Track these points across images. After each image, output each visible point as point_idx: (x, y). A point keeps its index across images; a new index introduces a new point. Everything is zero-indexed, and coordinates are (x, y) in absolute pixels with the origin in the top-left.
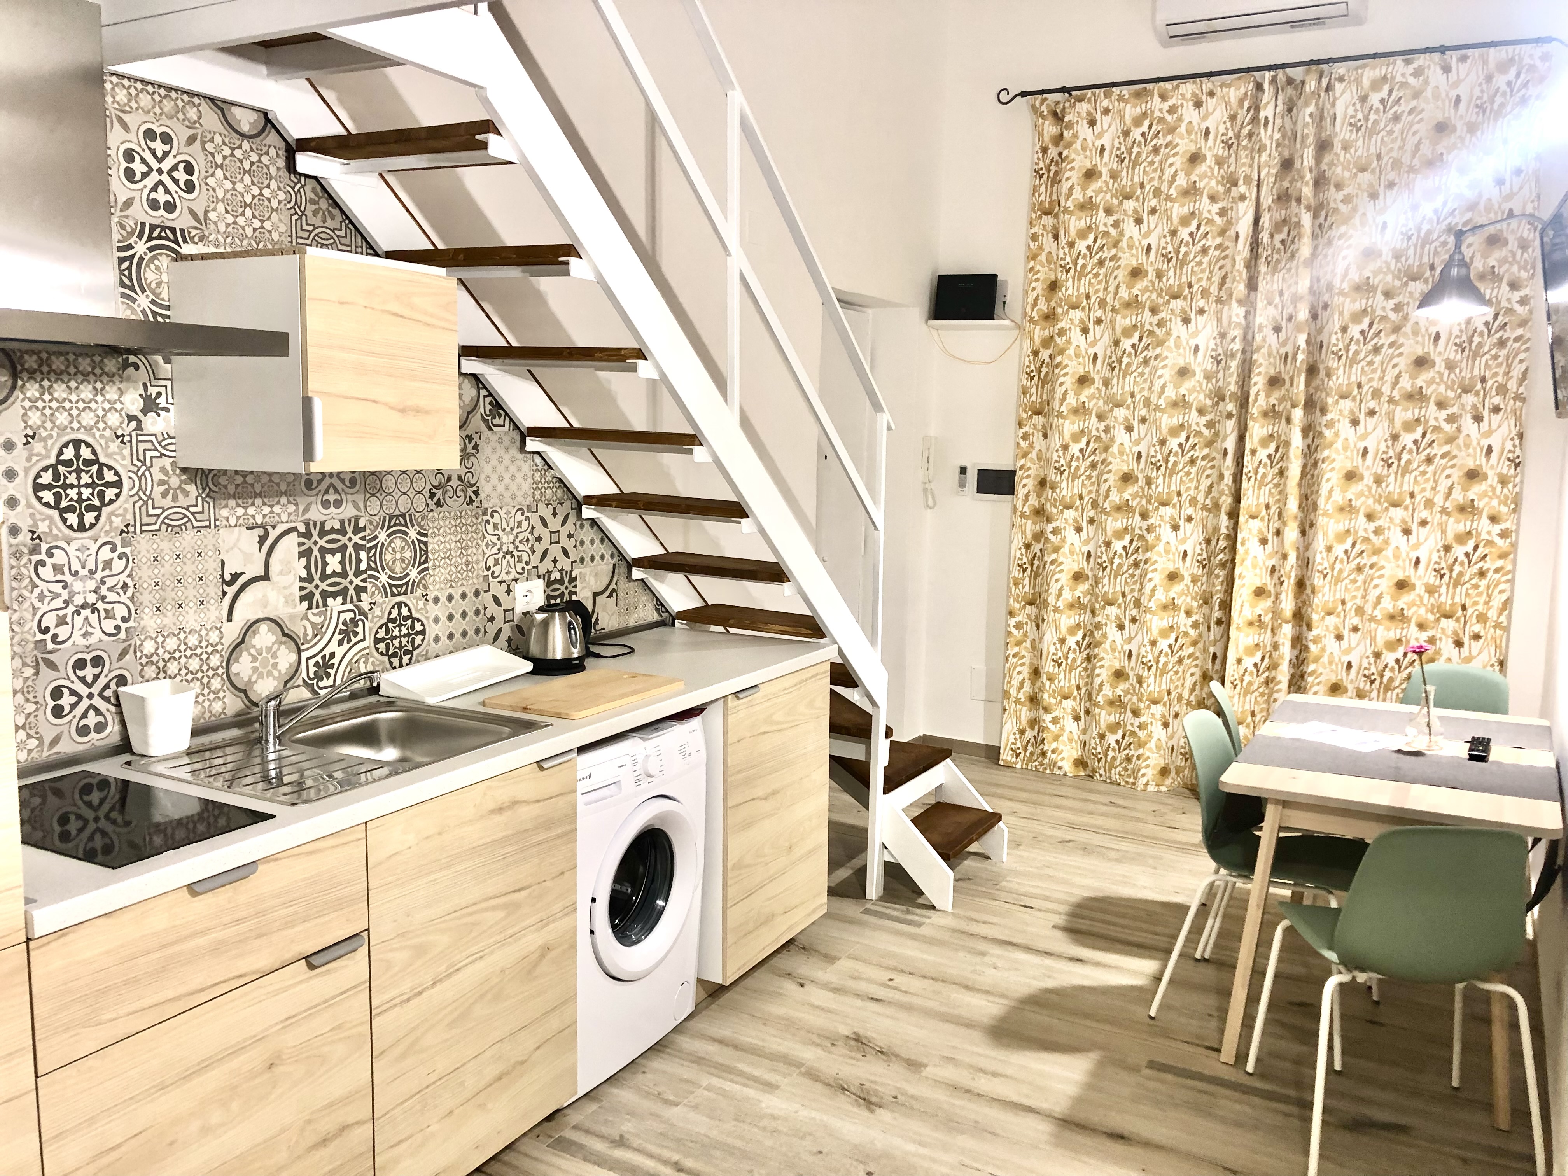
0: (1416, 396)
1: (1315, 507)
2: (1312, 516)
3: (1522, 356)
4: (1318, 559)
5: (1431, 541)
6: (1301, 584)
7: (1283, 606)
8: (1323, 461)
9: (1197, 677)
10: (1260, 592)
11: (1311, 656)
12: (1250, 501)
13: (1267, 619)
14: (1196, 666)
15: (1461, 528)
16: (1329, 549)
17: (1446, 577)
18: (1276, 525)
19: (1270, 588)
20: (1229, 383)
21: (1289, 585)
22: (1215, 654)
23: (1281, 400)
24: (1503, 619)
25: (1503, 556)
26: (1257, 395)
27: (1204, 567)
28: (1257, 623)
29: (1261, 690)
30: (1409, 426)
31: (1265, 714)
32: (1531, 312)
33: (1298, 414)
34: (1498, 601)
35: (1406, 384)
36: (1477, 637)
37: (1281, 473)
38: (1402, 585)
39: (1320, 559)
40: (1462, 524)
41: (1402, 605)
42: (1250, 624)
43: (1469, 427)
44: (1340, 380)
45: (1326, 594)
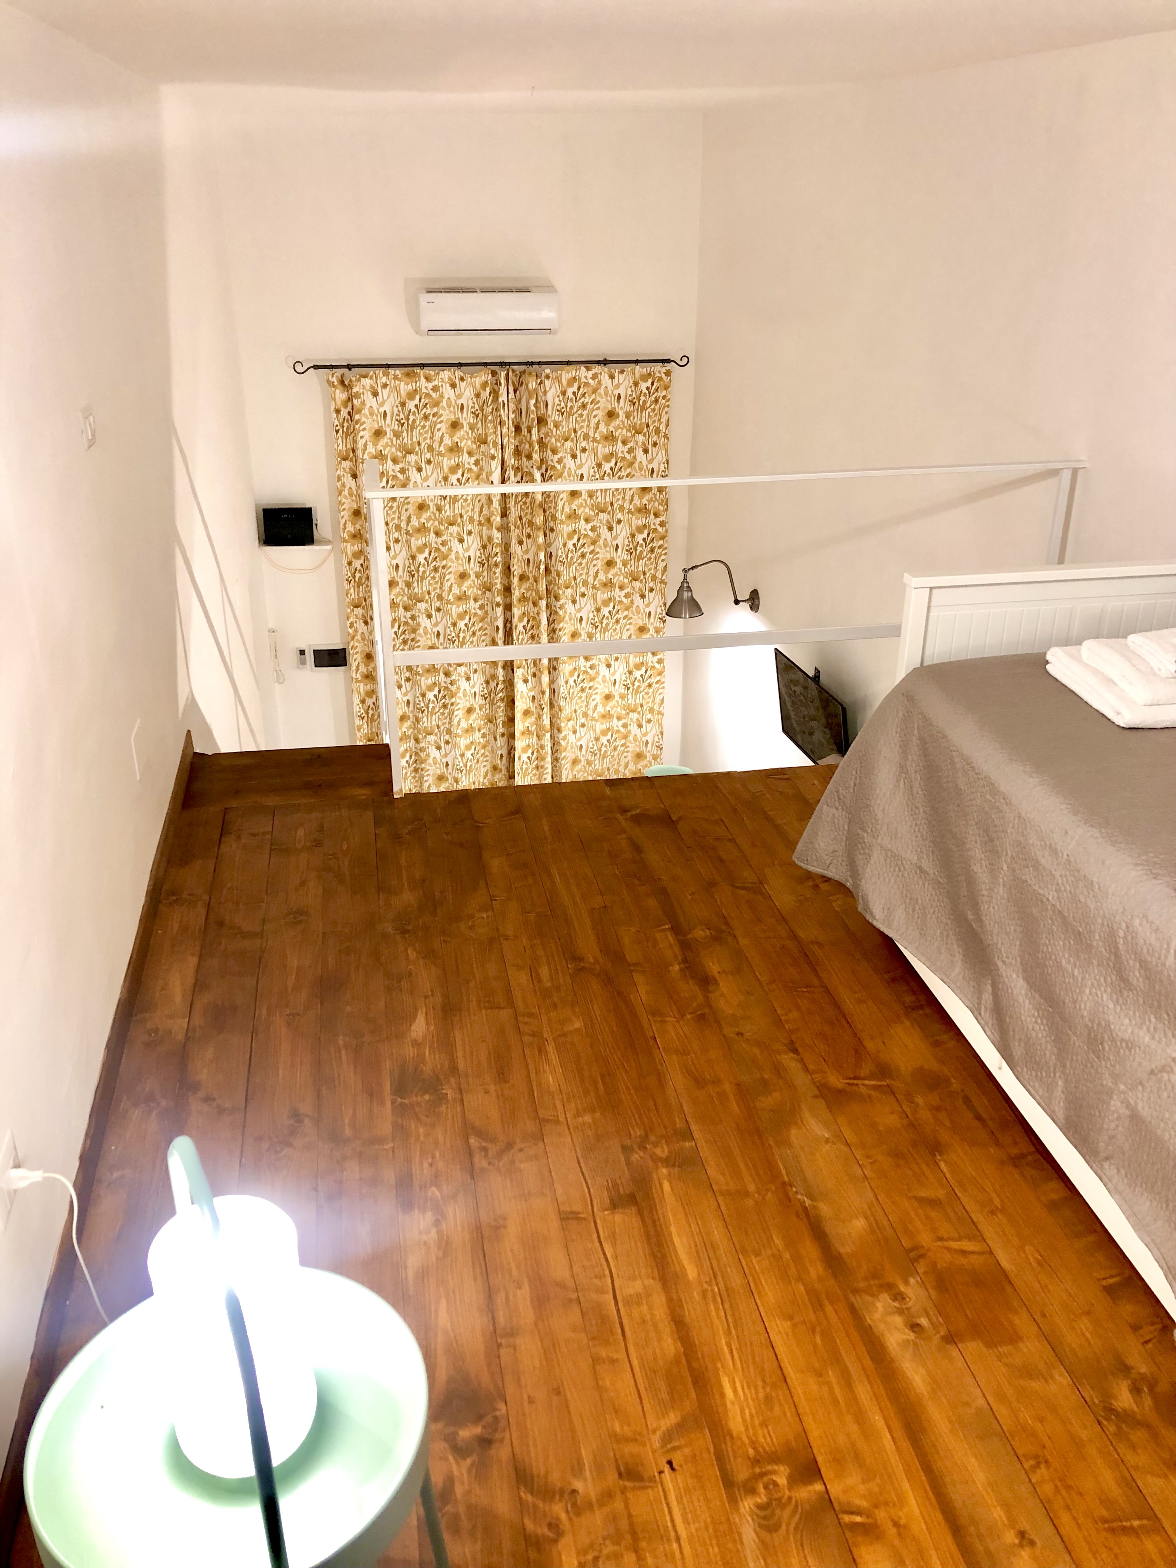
0: (608, 585)
3: (663, 557)
4: (562, 690)
5: (621, 669)
6: (552, 707)
7: (545, 722)
8: (560, 630)
9: (489, 767)
10: (527, 713)
11: (562, 749)
13: (534, 729)
14: (487, 761)
15: (639, 662)
16: (567, 682)
17: (631, 689)
18: (533, 670)
19: (533, 709)
20: (496, 584)
21: (546, 706)
22: (501, 754)
23: (530, 591)
24: (661, 709)
25: (660, 674)
27: (486, 699)
28: (527, 732)
29: (534, 772)
30: (606, 603)
32: (666, 531)
33: (544, 604)
34: (658, 699)
35: (602, 577)
36: (649, 721)
38: (608, 697)
39: (563, 690)
40: (638, 658)
41: (608, 708)
42: (523, 733)
43: (638, 601)
44: (565, 577)
45: (567, 708)
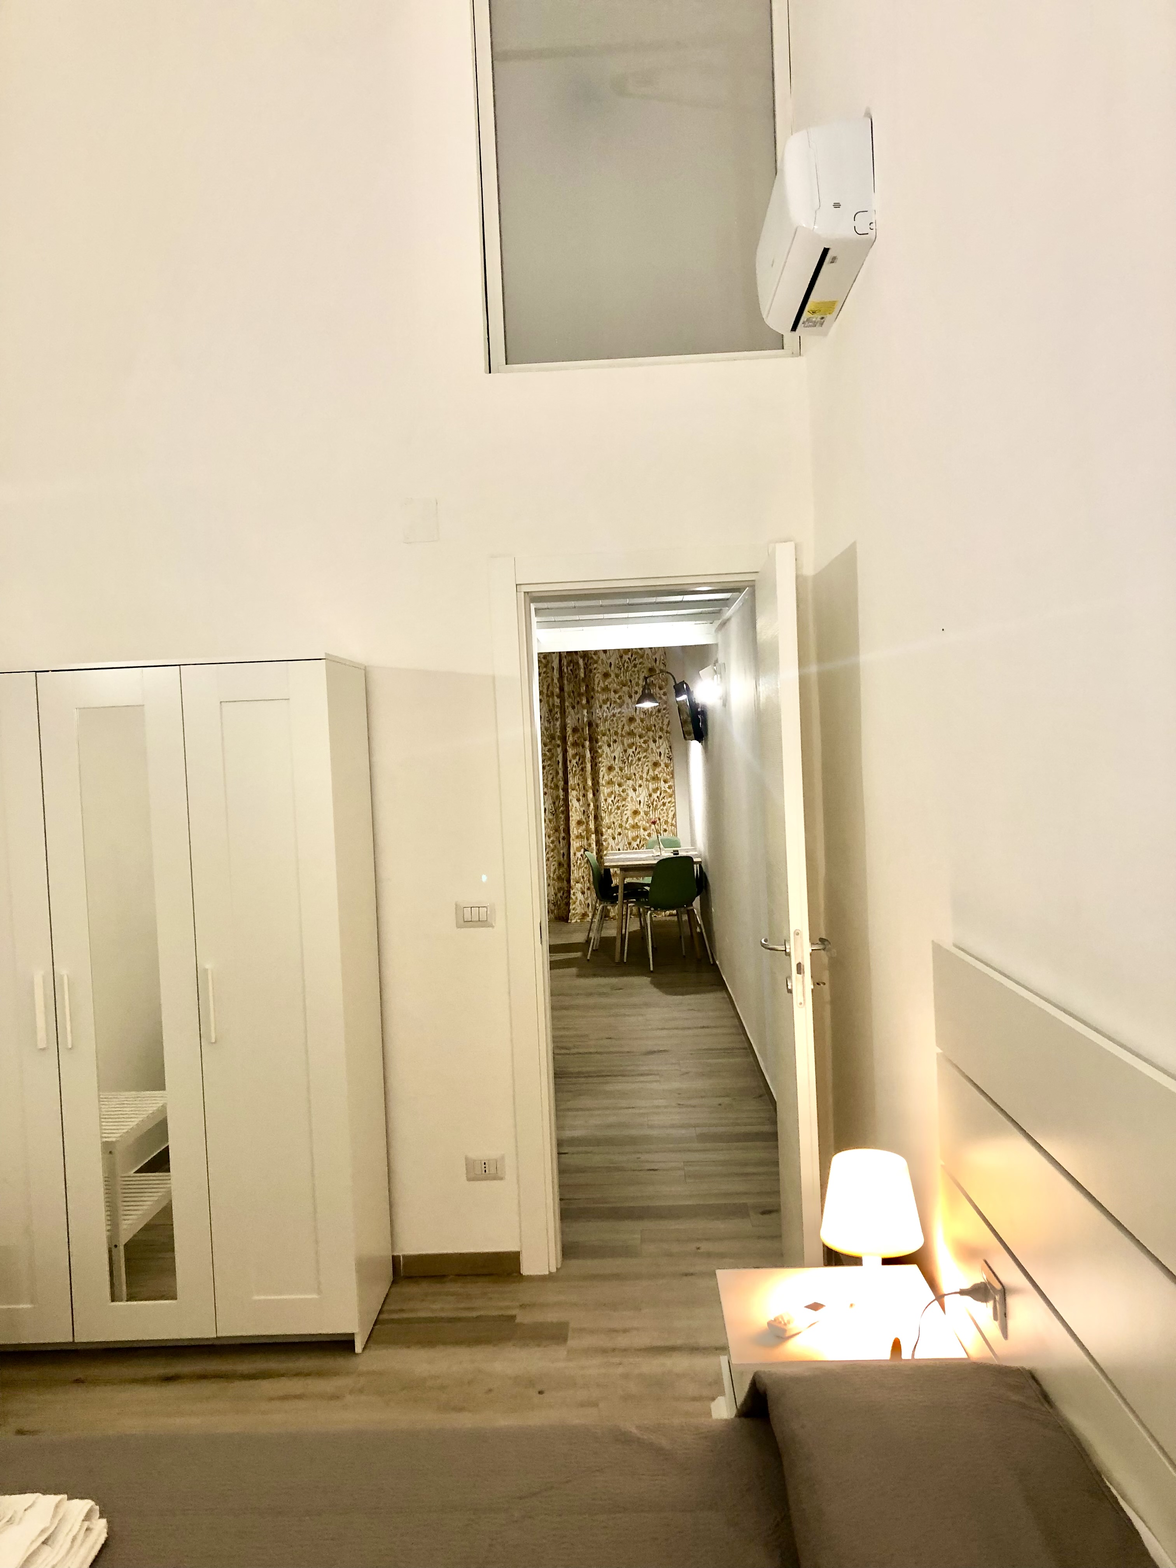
0: (631, 734)
1: (598, 783)
2: (597, 787)
4: (602, 805)
5: (644, 793)
6: (596, 817)
7: (590, 827)
8: (599, 763)
9: (556, 865)
10: (579, 823)
12: (571, 782)
13: (584, 834)
14: (555, 861)
15: (654, 786)
16: (606, 800)
17: (651, 807)
18: (583, 792)
19: (584, 820)
20: (557, 732)
21: (592, 817)
22: (563, 853)
23: (579, 738)
24: (674, 822)
25: (671, 796)
26: (569, 736)
27: (553, 815)
28: (580, 837)
30: (630, 746)
31: (588, 876)
33: (587, 743)
34: (671, 814)
36: (665, 830)
37: (582, 769)
38: (636, 813)
39: (603, 805)
40: (654, 785)
41: (636, 821)
42: (577, 837)
43: (652, 745)
44: (601, 728)
45: (607, 820)
